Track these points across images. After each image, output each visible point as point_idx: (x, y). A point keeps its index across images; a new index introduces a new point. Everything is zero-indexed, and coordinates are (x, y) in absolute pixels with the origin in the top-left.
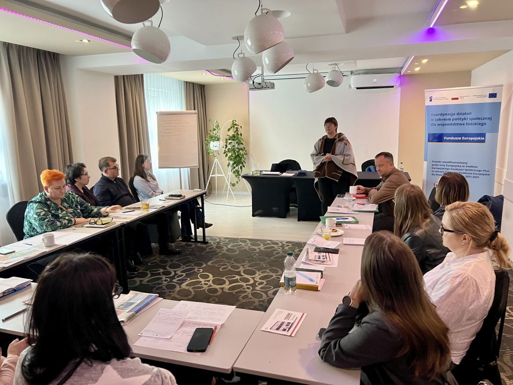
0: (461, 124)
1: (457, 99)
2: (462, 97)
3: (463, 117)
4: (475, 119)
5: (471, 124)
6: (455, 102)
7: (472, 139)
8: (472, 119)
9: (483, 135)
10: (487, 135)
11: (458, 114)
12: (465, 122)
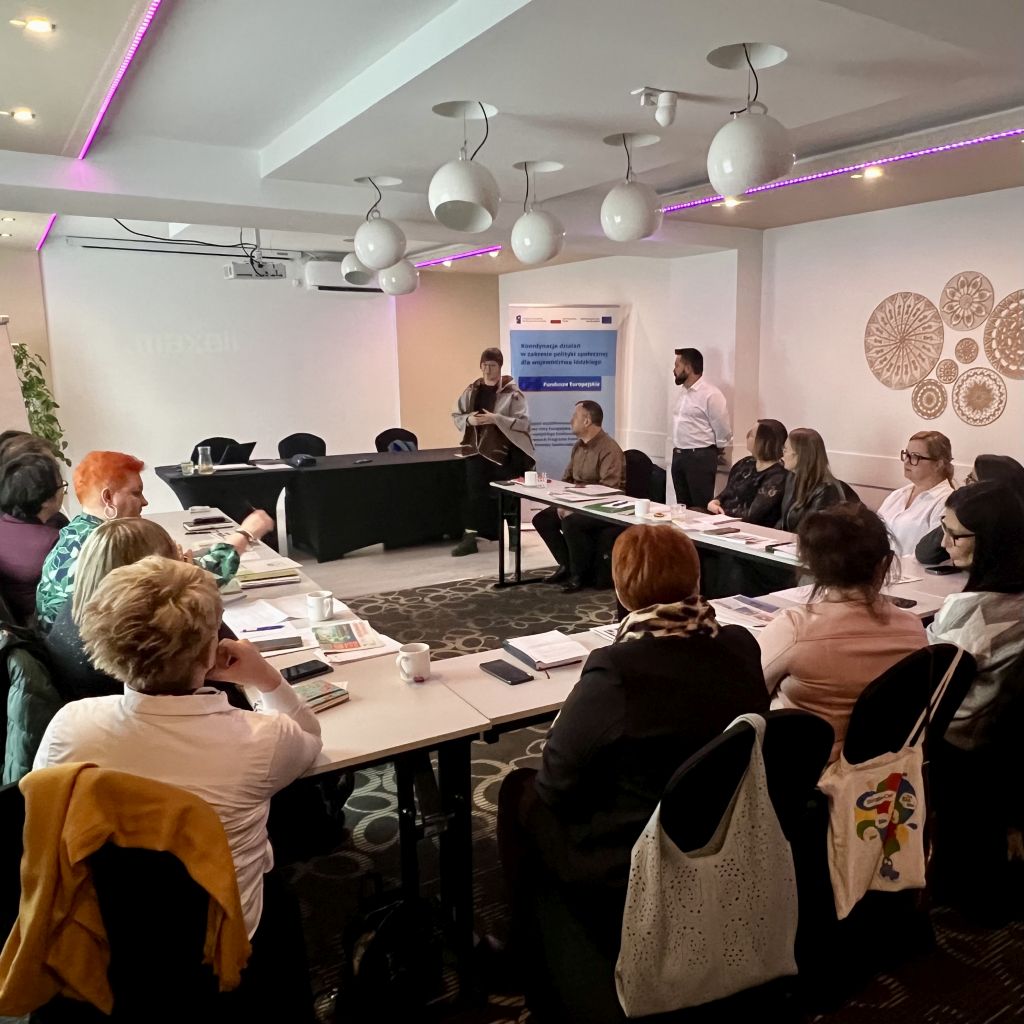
0: (566, 363)
1: (559, 322)
2: (566, 320)
3: (568, 350)
4: (586, 354)
5: (581, 362)
6: (556, 327)
7: (583, 385)
8: (582, 355)
9: (598, 379)
10: (604, 379)
11: (562, 346)
12: (571, 358)
